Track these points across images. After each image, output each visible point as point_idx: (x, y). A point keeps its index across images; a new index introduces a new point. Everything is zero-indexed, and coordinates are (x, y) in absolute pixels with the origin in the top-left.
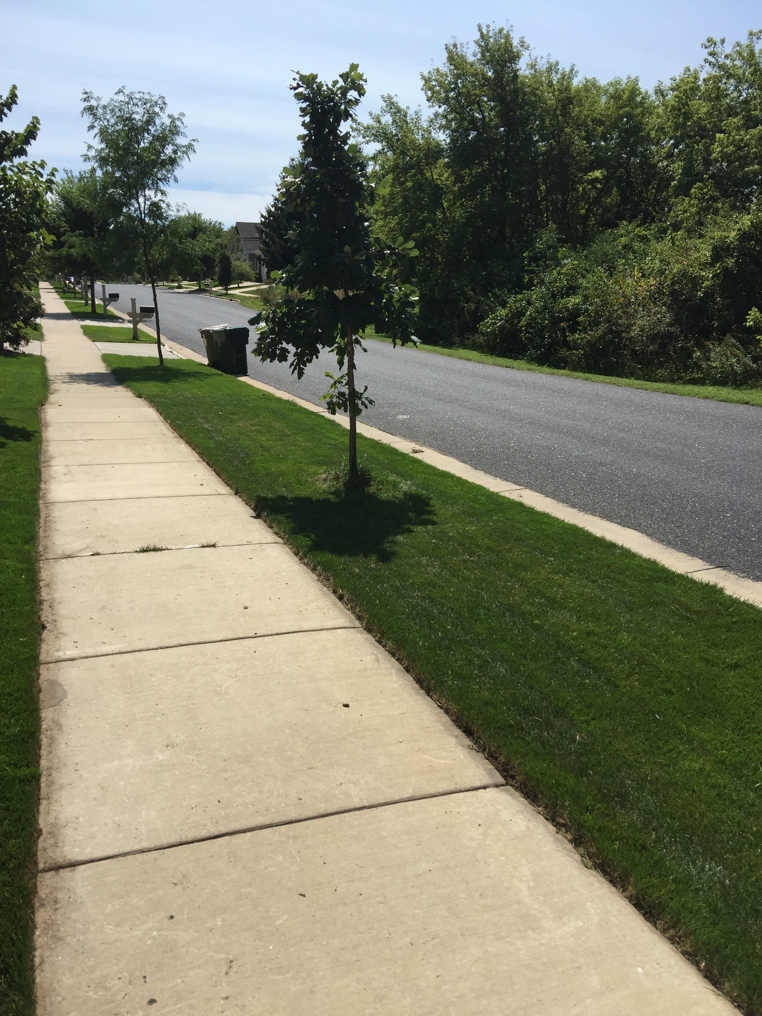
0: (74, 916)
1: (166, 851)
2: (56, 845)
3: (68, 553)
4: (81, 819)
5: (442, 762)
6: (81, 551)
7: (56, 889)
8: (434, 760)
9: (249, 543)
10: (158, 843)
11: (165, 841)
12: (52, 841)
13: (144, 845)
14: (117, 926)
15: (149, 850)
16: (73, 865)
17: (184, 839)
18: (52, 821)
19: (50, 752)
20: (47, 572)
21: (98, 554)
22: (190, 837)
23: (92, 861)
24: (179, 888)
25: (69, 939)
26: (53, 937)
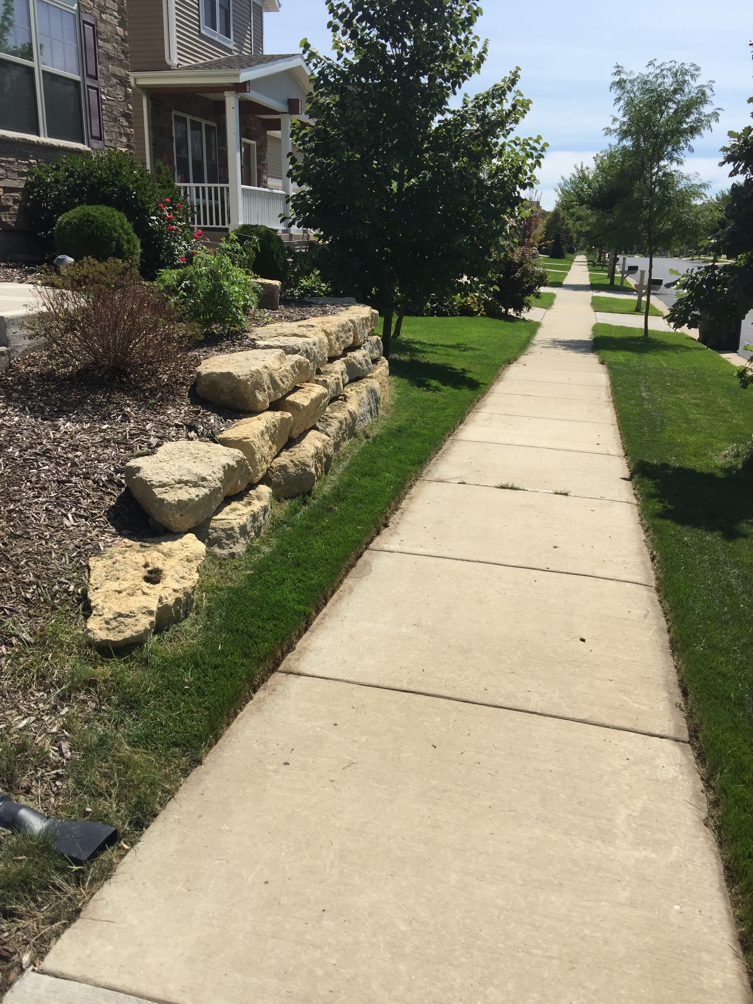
0: (278, 702)
1: (363, 687)
2: (298, 660)
3: (442, 478)
4: (324, 651)
5: (637, 706)
6: (453, 478)
7: (279, 683)
8: (631, 702)
9: (602, 498)
10: (361, 681)
11: (367, 681)
12: (296, 657)
13: (352, 679)
14: (300, 716)
15: (353, 683)
16: (299, 674)
17: (381, 685)
18: (305, 645)
19: (333, 605)
20: (417, 489)
21: (464, 483)
22: (386, 685)
23: (313, 676)
24: (353, 711)
25: (265, 713)
26: (258, 708)
